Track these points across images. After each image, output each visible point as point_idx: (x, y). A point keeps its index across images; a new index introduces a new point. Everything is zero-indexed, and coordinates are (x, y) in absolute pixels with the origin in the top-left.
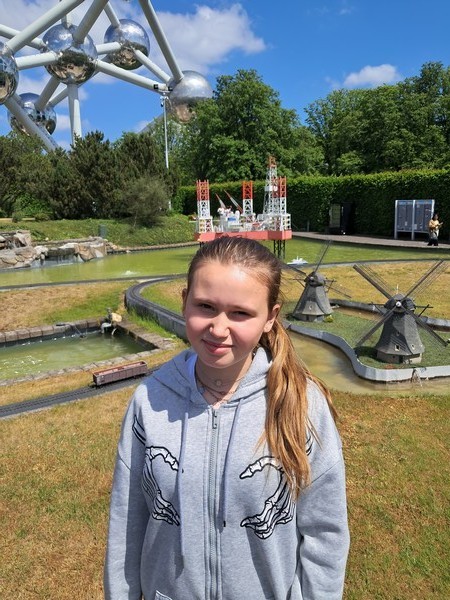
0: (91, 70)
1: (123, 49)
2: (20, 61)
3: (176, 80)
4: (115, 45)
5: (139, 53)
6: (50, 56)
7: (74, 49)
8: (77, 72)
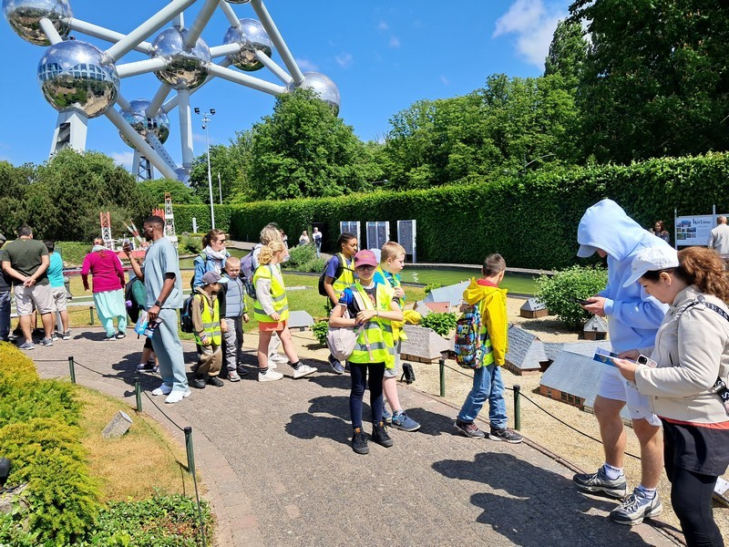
1: (243, 50)
2: (122, 68)
3: (297, 82)
4: (234, 47)
5: (261, 54)
6: (159, 62)
7: (184, 54)
8: (188, 77)
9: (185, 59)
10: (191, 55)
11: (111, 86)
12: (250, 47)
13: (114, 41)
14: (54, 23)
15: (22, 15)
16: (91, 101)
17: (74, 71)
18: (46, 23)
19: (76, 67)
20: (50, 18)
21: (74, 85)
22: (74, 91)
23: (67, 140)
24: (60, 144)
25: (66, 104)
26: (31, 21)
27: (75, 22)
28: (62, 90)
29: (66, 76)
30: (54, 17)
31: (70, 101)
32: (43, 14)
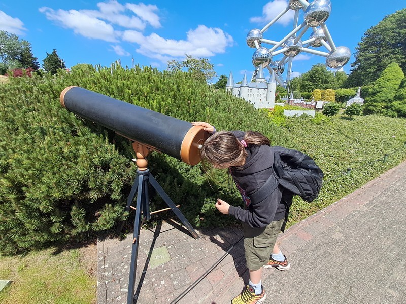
0: (299, 52)
1: (316, 40)
2: (273, 53)
3: (333, 51)
4: (313, 39)
5: (323, 41)
6: (285, 49)
7: (294, 45)
8: (294, 53)
9: (294, 47)
10: (296, 46)
11: (270, 59)
12: (319, 39)
13: (275, 44)
15: (250, 40)
16: (264, 64)
17: (261, 56)
18: (256, 42)
21: (260, 60)
22: (260, 62)
24: (254, 76)
25: (257, 65)
26: (252, 41)
27: (263, 40)
28: (258, 62)
29: (259, 58)
30: (258, 39)
31: (259, 64)
32: (255, 39)
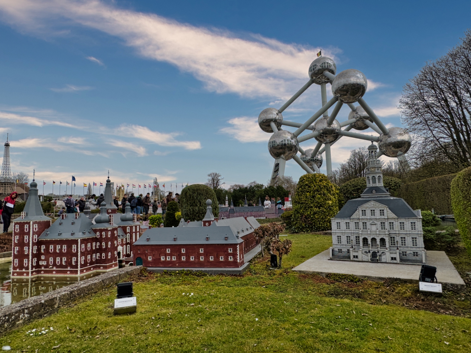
0: (338, 135)
3: (385, 133)
4: (354, 120)
5: (368, 122)
7: (328, 128)
9: (328, 130)
10: (331, 128)
11: (295, 146)
12: (362, 119)
14: (275, 123)
15: (264, 122)
16: (287, 153)
17: (281, 143)
18: (273, 125)
19: (282, 141)
20: (274, 122)
21: (281, 148)
22: (281, 151)
23: (278, 170)
24: (274, 172)
25: (278, 156)
26: (267, 124)
28: (277, 151)
29: (278, 145)
31: (279, 154)
32: (271, 120)
